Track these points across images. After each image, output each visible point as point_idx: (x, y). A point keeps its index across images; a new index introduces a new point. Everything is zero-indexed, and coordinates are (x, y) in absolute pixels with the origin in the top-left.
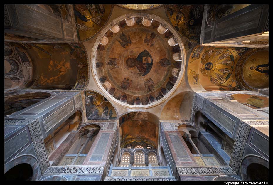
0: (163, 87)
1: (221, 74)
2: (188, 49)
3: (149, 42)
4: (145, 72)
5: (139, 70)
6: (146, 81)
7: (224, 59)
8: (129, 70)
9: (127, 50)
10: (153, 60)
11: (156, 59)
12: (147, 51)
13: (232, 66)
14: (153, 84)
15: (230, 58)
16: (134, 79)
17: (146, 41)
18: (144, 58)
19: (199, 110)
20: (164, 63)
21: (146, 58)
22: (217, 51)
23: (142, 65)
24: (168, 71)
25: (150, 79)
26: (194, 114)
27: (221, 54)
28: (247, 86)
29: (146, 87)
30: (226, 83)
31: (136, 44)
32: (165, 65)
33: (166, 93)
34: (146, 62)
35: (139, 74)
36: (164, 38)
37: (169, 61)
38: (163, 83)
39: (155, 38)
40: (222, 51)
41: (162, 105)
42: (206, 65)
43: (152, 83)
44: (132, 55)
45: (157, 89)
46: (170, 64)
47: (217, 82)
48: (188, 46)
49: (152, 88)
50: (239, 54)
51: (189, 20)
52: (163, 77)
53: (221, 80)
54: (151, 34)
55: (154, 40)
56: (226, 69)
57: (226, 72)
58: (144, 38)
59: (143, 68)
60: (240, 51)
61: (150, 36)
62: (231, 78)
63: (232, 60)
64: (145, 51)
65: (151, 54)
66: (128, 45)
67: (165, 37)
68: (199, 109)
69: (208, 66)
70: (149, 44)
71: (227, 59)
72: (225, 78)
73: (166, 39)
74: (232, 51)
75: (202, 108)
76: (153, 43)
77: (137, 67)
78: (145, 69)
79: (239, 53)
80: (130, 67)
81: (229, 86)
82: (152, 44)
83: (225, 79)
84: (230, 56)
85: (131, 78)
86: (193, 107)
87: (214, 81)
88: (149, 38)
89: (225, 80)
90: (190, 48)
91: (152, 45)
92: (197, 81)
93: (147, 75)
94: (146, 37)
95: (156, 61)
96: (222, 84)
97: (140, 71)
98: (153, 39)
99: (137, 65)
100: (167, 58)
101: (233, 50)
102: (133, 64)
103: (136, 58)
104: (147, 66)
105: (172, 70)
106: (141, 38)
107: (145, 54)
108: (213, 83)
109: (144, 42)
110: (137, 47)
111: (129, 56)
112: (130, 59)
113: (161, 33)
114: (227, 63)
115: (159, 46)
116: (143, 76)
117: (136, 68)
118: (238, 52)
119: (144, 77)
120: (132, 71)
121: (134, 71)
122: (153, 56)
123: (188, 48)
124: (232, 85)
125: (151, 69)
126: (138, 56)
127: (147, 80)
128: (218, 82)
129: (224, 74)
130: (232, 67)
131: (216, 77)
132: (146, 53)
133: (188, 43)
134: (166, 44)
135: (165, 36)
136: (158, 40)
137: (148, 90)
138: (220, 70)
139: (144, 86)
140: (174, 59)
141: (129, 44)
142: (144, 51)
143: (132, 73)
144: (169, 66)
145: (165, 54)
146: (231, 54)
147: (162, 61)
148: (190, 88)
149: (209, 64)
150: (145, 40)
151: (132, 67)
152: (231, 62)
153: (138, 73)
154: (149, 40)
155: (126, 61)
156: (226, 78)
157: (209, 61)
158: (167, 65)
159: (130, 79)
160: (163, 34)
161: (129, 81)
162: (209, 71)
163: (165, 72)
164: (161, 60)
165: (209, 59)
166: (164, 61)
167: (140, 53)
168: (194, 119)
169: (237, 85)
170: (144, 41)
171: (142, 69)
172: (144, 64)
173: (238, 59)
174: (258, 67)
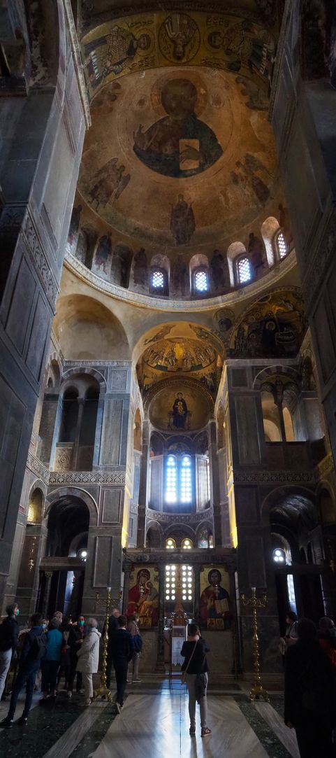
0: (113, 238)
1: (165, 355)
2: (219, 319)
3: (245, 170)
4: (149, 150)
5: (152, 127)
6: (118, 165)
7: (194, 356)
8: (152, 89)
9: (227, 87)
10: (189, 178)
11: (194, 189)
12: (219, 157)
13: (181, 369)
14: (112, 198)
15: (197, 364)
16: (118, 117)
17: (249, 160)
18: (196, 144)
19: (101, 383)
20: (180, 220)
21: (196, 150)
23: (173, 138)
24: (161, 239)
25: (128, 177)
26: (85, 369)
28: (150, 400)
29: (100, 172)
31: (246, 123)
32: (177, 222)
33: (102, 267)
34: (181, 151)
35: (140, 131)
36: (250, 231)
37: (189, 236)
38: (122, 232)
39: (255, 196)
41: (72, 281)
43: (115, 190)
44: (206, 101)
45: (103, 219)
46: (179, 242)
48: (226, 319)
49: (100, 197)
50: (204, 377)
51: (276, 320)
52: (139, 224)
54: (268, 187)
55: (251, 189)
57: (170, 361)
58: (259, 156)
59: (162, 143)
60: (209, 379)
61: (262, 180)
62: (160, 372)
63: (192, 367)
64: (220, 151)
65: (209, 171)
66: (243, 93)
67: (251, 235)
68: (103, 383)
70: (240, 171)
71: (196, 360)
72: (159, 363)
73: (246, 237)
74: (210, 368)
75: (109, 392)
76: (241, 184)
77: (164, 119)
78: (157, 150)
79: (206, 377)
80: (164, 94)
82: (240, 179)
83: (156, 365)
84: (201, 365)
85: (120, 105)
86: (98, 364)
88: (258, 173)
90: (221, 323)
91: (235, 179)
92: (150, 341)
93: (140, 161)
94: (262, 167)
95: (188, 189)
96: (145, 365)
97: (149, 131)
98: (253, 186)
99: (170, 118)
100: (197, 229)
101: (212, 369)
102: (174, 105)
103: (195, 116)
104: (167, 156)
105: (163, 253)
106: (263, 148)
107: (210, 152)
109: (247, 154)
110: (233, 122)
111: (202, 91)
112: (194, 91)
113: (264, 223)
114: (187, 360)
115: (231, 203)
116: (134, 149)
117: (161, 118)
118: (207, 375)
119: (129, 154)
120: (147, 104)
121: (148, 109)
122: (201, 178)
123: (220, 317)
124: (146, 379)
125: (160, 172)
126: (204, 121)
127: (123, 167)
129: (166, 359)
130: (179, 369)
132: (213, 154)
133: (232, 319)
134: (236, 232)
135: (255, 235)
136: (247, 203)
137: (92, 187)
138: (172, 351)
139: (100, 168)
140: (194, 257)
141: (246, 99)
142: (219, 146)
143: (141, 102)
144: (175, 242)
145: (205, 225)
146: (204, 366)
147: (187, 211)
148: (135, 342)
150: (253, 157)
151: (163, 101)
152: (189, 366)
153: (141, 128)
154: (253, 174)
155: (184, 80)
156: (159, 365)
158: (177, 232)
159: (116, 103)
160: (262, 230)
161: (108, 103)
163: (155, 229)
164: (189, 206)
166: (187, 221)
167: (214, 130)
168: (74, 372)
170: (250, 153)
171: (157, 136)
172: (176, 145)
173: (194, 377)
174: (183, 401)
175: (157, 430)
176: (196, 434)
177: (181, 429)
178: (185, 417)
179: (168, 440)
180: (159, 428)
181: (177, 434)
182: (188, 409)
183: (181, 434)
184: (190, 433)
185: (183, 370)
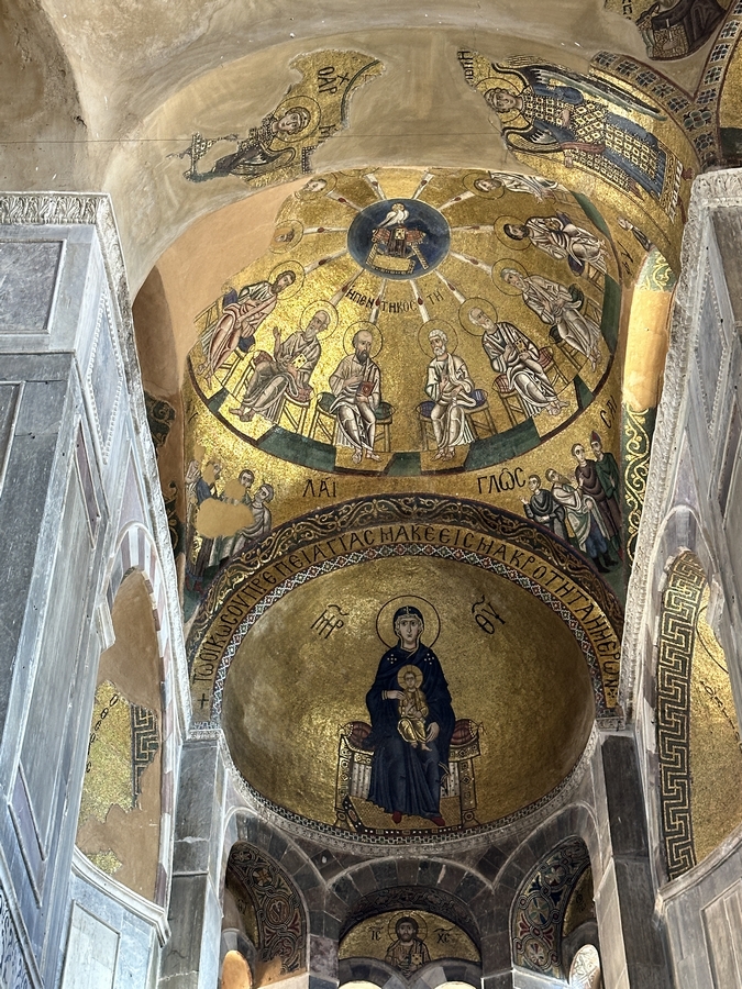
1: (320, 381)
7: (485, 377)
13: (417, 456)
15: (504, 427)
22: (577, 294)
27: (543, 340)
28: (229, 630)
30: (228, 441)
40: (584, 339)
42: (408, 204)
47: (230, 358)
50: (548, 495)
53: (256, 390)
56: (384, 411)
57: (349, 414)
62: (289, 474)
63: (477, 444)
69: (400, 234)
71: (494, 402)
72: (285, 423)
74: (579, 433)
79: (558, 493)
81: (199, 482)
83: (268, 425)
87: (227, 328)
89: (259, 427)
96: (206, 415)
101: (594, 437)
108: (209, 324)
114: (445, 409)
118: (565, 484)
124: (207, 504)
128: (231, 369)
129: (326, 399)
130: (403, 461)
131: (277, 332)
146: (542, 430)
149: (430, 236)
152: (460, 439)
156: (286, 433)
157: (458, 233)
162: (341, 250)
165: (487, 229)
169: (221, 543)
173: (492, 498)
174: (426, 661)
175: (272, 819)
176: (509, 845)
177: (418, 823)
178: (444, 756)
179: (339, 887)
180: (284, 811)
181: (391, 853)
182: (460, 708)
183: (419, 851)
184: (473, 842)
185: (425, 461)
